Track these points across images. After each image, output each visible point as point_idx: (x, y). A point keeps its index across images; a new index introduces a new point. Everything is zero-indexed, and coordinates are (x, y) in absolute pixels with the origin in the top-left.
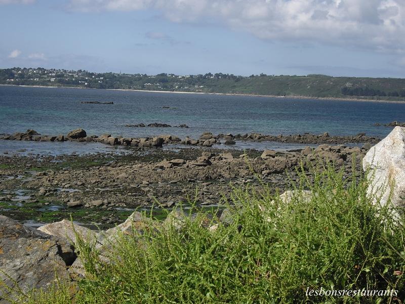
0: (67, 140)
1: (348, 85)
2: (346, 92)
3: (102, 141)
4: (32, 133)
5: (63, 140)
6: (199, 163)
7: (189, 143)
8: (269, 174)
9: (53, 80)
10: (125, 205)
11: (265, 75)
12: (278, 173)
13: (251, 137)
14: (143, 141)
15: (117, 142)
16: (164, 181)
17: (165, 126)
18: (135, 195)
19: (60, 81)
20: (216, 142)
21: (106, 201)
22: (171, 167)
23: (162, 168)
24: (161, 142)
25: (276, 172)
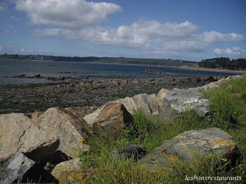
0: (34, 77)
1: (131, 60)
2: (130, 62)
3: (45, 78)
4: (24, 75)
5: (32, 77)
6: (70, 86)
7: (73, 78)
8: (92, 89)
9: (42, 58)
10: (33, 102)
11: (106, 57)
12: (95, 89)
13: (95, 76)
14: (58, 78)
15: (49, 78)
16: (55, 92)
17: (69, 73)
18: (40, 98)
19: (44, 59)
20: (82, 78)
21: (27, 101)
22: (60, 87)
23: (56, 88)
24: (64, 78)
25: (94, 89)
